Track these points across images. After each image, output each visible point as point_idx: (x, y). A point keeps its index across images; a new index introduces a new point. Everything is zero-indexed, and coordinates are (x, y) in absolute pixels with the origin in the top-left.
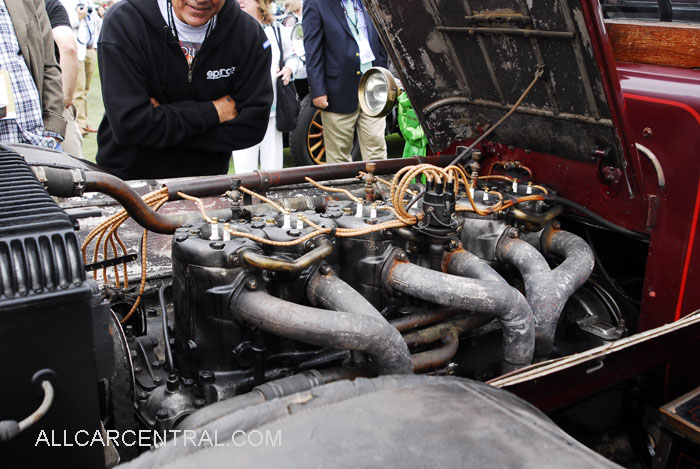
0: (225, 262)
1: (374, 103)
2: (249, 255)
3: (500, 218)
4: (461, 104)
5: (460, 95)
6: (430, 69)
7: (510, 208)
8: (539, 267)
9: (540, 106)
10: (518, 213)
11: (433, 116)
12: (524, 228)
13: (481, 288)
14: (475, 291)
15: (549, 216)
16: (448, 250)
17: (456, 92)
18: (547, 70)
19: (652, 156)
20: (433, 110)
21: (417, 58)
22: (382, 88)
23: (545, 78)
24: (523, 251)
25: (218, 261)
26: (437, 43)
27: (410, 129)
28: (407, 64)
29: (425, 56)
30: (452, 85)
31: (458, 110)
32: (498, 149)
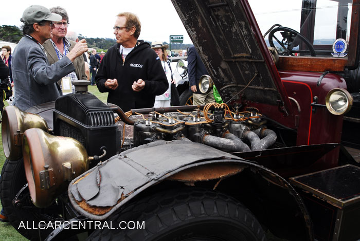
0: (151, 130)
1: (204, 88)
2: (158, 128)
3: (243, 123)
4: (233, 87)
5: (233, 84)
6: (222, 75)
7: (247, 120)
8: (256, 139)
9: (259, 86)
10: (250, 122)
11: (224, 91)
12: (253, 127)
13: (232, 142)
14: (230, 143)
15: (262, 123)
16: (223, 131)
17: (232, 83)
18: (259, 73)
19: (296, 101)
20: (224, 89)
21: (217, 70)
22: (207, 83)
23: (258, 76)
24: (251, 134)
25: (148, 130)
26: (224, 65)
27: (218, 97)
28: (214, 73)
29: (220, 70)
30: (230, 80)
31: (233, 89)
32: (248, 103)
